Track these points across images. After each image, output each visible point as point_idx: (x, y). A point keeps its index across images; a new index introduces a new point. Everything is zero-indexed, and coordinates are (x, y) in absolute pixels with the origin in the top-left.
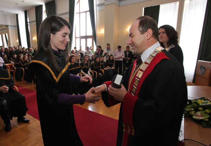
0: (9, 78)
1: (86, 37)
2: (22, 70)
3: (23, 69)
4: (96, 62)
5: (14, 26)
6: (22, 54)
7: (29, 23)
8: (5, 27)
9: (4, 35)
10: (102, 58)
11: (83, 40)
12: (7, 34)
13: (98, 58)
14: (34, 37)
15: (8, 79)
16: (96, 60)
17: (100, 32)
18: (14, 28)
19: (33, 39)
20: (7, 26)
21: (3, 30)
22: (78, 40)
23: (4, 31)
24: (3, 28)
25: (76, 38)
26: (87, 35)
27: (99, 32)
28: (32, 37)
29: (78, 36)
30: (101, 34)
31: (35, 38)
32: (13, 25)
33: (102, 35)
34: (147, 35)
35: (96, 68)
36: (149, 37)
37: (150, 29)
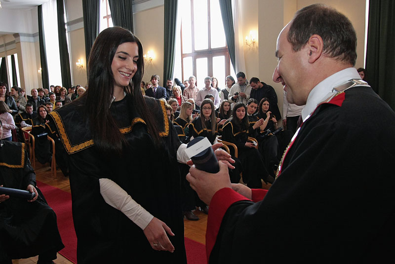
0: (20, 164)
1: (210, 53)
2: (51, 141)
3: (53, 141)
4: (238, 119)
5: (34, 36)
6: (50, 104)
7: (68, 24)
8: (13, 39)
9: (9, 58)
11: (203, 62)
12: (16, 56)
13: (243, 108)
14: (79, 60)
15: (19, 166)
16: (237, 112)
17: (247, 38)
18: (32, 39)
19: (77, 64)
20: (17, 35)
21: (6, 45)
22: (188, 61)
23: (9, 47)
24: (8, 40)
25: (183, 56)
26: (212, 48)
27: (244, 37)
28: (75, 60)
29: (188, 50)
30: (250, 42)
31: (81, 62)
32: (31, 32)
33: (252, 45)
34: (309, 52)
35: (236, 136)
36: (315, 56)
37: (315, 36)
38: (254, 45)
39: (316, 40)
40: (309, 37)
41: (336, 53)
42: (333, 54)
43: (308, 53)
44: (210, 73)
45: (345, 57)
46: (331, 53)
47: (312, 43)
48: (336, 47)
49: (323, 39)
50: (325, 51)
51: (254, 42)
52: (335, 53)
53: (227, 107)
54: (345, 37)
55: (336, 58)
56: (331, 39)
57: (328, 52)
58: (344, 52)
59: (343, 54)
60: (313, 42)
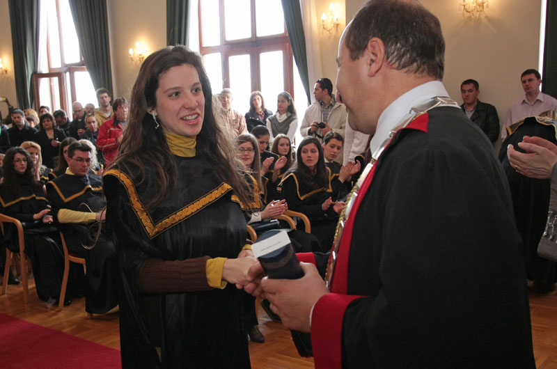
1: (255, 46)
10: (333, 146)
11: (241, 63)
13: (312, 147)
16: (302, 155)
17: (323, 17)
25: (203, 50)
26: (260, 34)
27: (318, 16)
29: (212, 40)
30: (330, 25)
33: (334, 32)
34: (369, 62)
35: (304, 200)
36: (375, 67)
37: (374, 39)
38: (337, 30)
39: (377, 44)
40: (368, 41)
41: (405, 63)
42: (399, 64)
43: (367, 64)
44: (256, 85)
45: (419, 68)
46: (397, 64)
47: (372, 49)
48: (404, 55)
49: (384, 44)
50: (390, 59)
51: (338, 25)
52: (402, 63)
53: (285, 147)
54: (416, 41)
55: (406, 69)
56: (396, 44)
57: (394, 61)
58: (417, 61)
59: (415, 64)
60: (373, 47)
